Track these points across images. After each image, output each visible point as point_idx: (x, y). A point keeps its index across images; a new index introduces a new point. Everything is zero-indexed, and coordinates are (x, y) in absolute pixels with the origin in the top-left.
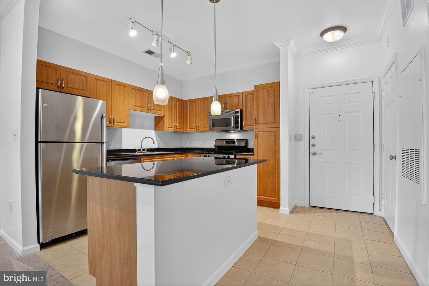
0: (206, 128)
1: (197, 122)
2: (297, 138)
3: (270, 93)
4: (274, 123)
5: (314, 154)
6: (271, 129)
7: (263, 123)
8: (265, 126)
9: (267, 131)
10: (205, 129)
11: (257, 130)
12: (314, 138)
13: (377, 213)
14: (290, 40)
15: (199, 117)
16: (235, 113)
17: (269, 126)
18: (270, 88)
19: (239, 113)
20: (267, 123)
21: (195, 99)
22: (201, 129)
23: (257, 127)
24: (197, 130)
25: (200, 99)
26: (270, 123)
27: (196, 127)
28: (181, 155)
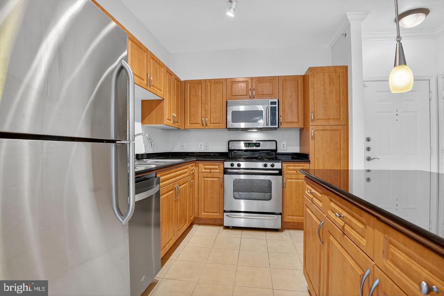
0: (220, 123)
1: (203, 115)
3: (333, 79)
4: (339, 119)
5: (370, 160)
6: (335, 127)
7: (323, 119)
8: (325, 123)
9: (330, 130)
10: (218, 125)
12: (368, 139)
14: (368, 14)
15: (208, 107)
16: (270, 104)
17: (332, 122)
18: (333, 72)
19: (276, 104)
20: (329, 119)
21: (200, 80)
22: (211, 125)
23: (314, 123)
24: (203, 126)
25: (210, 80)
26: (333, 119)
27: (202, 121)
28: (192, 165)
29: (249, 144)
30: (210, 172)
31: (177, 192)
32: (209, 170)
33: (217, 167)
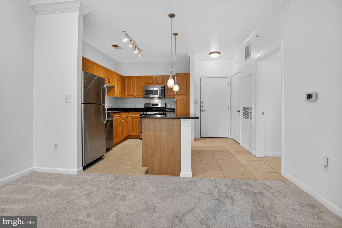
0: (140, 95)
1: (133, 92)
2: (196, 103)
3: (184, 79)
4: (186, 95)
5: (203, 111)
6: (184, 98)
7: (180, 95)
9: (182, 99)
11: (177, 98)
12: (202, 103)
13: (230, 137)
14: (196, 53)
15: (135, 88)
16: (161, 87)
17: (183, 96)
18: (184, 76)
19: (164, 88)
20: (182, 95)
21: (132, 76)
22: (137, 96)
23: (177, 96)
24: (133, 96)
25: (136, 76)
26: (184, 95)
27: (132, 94)
28: (127, 113)
29: (154, 104)
30: (135, 116)
31: (120, 123)
32: (134, 116)
33: (138, 114)
